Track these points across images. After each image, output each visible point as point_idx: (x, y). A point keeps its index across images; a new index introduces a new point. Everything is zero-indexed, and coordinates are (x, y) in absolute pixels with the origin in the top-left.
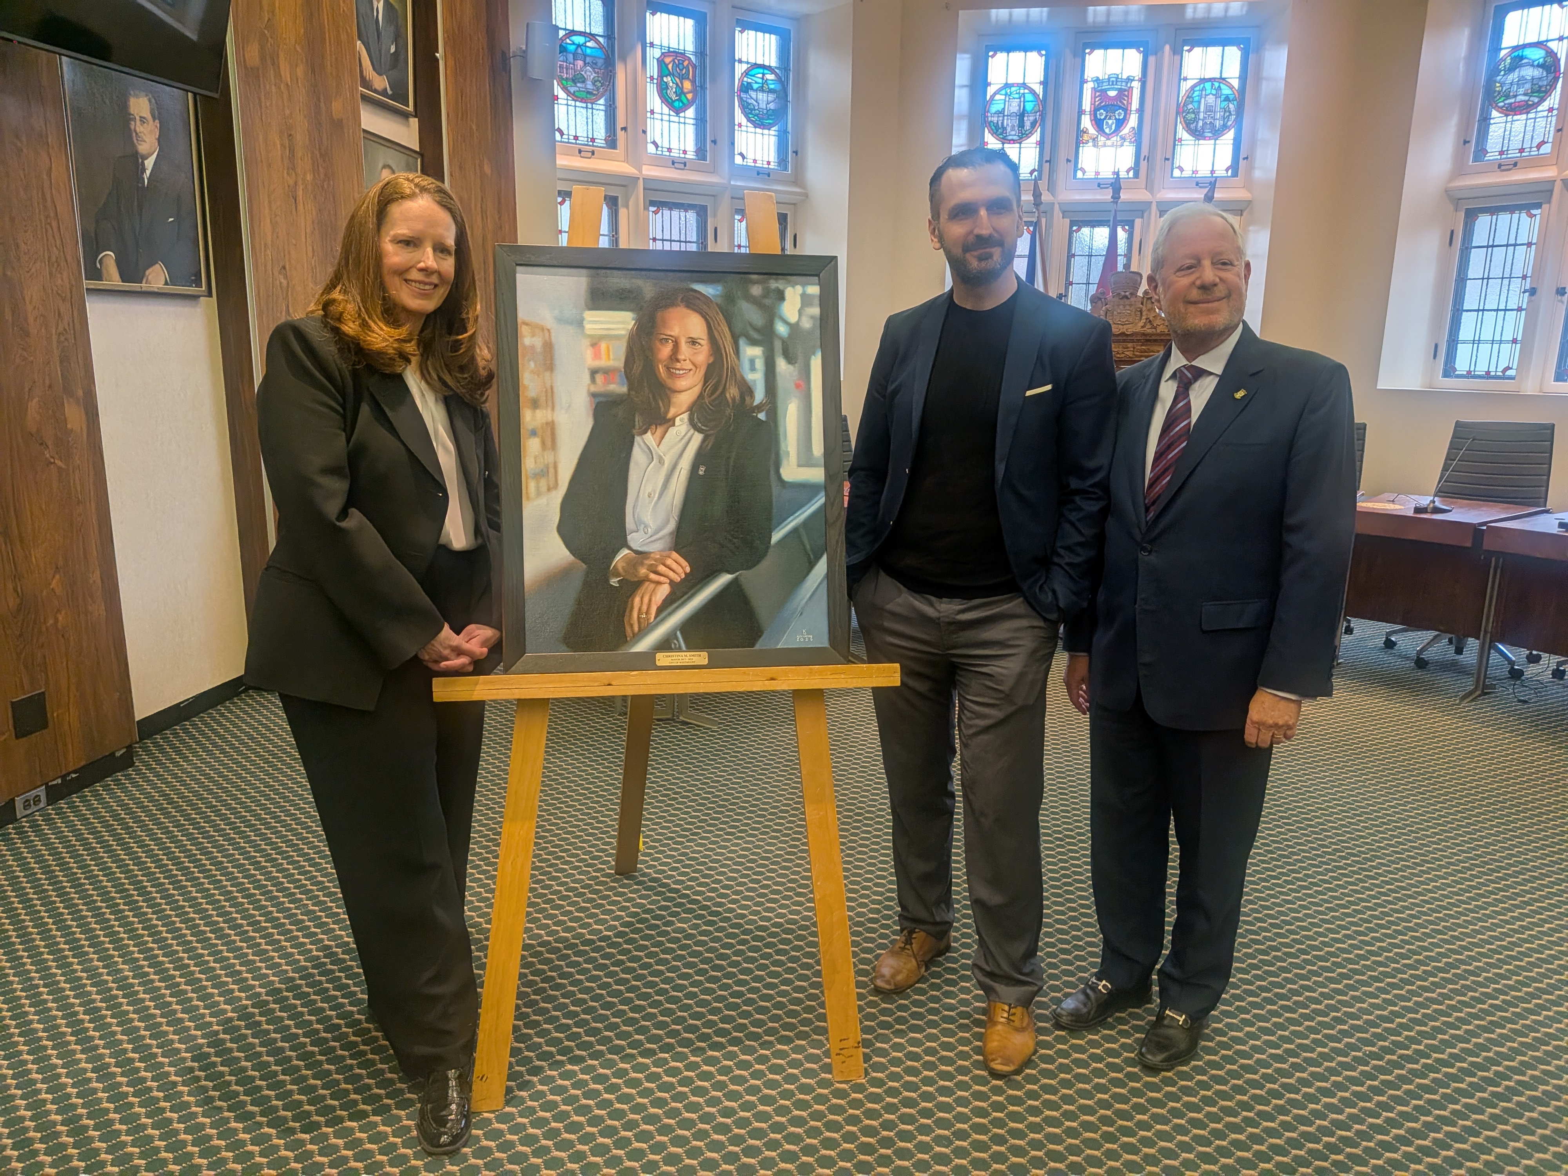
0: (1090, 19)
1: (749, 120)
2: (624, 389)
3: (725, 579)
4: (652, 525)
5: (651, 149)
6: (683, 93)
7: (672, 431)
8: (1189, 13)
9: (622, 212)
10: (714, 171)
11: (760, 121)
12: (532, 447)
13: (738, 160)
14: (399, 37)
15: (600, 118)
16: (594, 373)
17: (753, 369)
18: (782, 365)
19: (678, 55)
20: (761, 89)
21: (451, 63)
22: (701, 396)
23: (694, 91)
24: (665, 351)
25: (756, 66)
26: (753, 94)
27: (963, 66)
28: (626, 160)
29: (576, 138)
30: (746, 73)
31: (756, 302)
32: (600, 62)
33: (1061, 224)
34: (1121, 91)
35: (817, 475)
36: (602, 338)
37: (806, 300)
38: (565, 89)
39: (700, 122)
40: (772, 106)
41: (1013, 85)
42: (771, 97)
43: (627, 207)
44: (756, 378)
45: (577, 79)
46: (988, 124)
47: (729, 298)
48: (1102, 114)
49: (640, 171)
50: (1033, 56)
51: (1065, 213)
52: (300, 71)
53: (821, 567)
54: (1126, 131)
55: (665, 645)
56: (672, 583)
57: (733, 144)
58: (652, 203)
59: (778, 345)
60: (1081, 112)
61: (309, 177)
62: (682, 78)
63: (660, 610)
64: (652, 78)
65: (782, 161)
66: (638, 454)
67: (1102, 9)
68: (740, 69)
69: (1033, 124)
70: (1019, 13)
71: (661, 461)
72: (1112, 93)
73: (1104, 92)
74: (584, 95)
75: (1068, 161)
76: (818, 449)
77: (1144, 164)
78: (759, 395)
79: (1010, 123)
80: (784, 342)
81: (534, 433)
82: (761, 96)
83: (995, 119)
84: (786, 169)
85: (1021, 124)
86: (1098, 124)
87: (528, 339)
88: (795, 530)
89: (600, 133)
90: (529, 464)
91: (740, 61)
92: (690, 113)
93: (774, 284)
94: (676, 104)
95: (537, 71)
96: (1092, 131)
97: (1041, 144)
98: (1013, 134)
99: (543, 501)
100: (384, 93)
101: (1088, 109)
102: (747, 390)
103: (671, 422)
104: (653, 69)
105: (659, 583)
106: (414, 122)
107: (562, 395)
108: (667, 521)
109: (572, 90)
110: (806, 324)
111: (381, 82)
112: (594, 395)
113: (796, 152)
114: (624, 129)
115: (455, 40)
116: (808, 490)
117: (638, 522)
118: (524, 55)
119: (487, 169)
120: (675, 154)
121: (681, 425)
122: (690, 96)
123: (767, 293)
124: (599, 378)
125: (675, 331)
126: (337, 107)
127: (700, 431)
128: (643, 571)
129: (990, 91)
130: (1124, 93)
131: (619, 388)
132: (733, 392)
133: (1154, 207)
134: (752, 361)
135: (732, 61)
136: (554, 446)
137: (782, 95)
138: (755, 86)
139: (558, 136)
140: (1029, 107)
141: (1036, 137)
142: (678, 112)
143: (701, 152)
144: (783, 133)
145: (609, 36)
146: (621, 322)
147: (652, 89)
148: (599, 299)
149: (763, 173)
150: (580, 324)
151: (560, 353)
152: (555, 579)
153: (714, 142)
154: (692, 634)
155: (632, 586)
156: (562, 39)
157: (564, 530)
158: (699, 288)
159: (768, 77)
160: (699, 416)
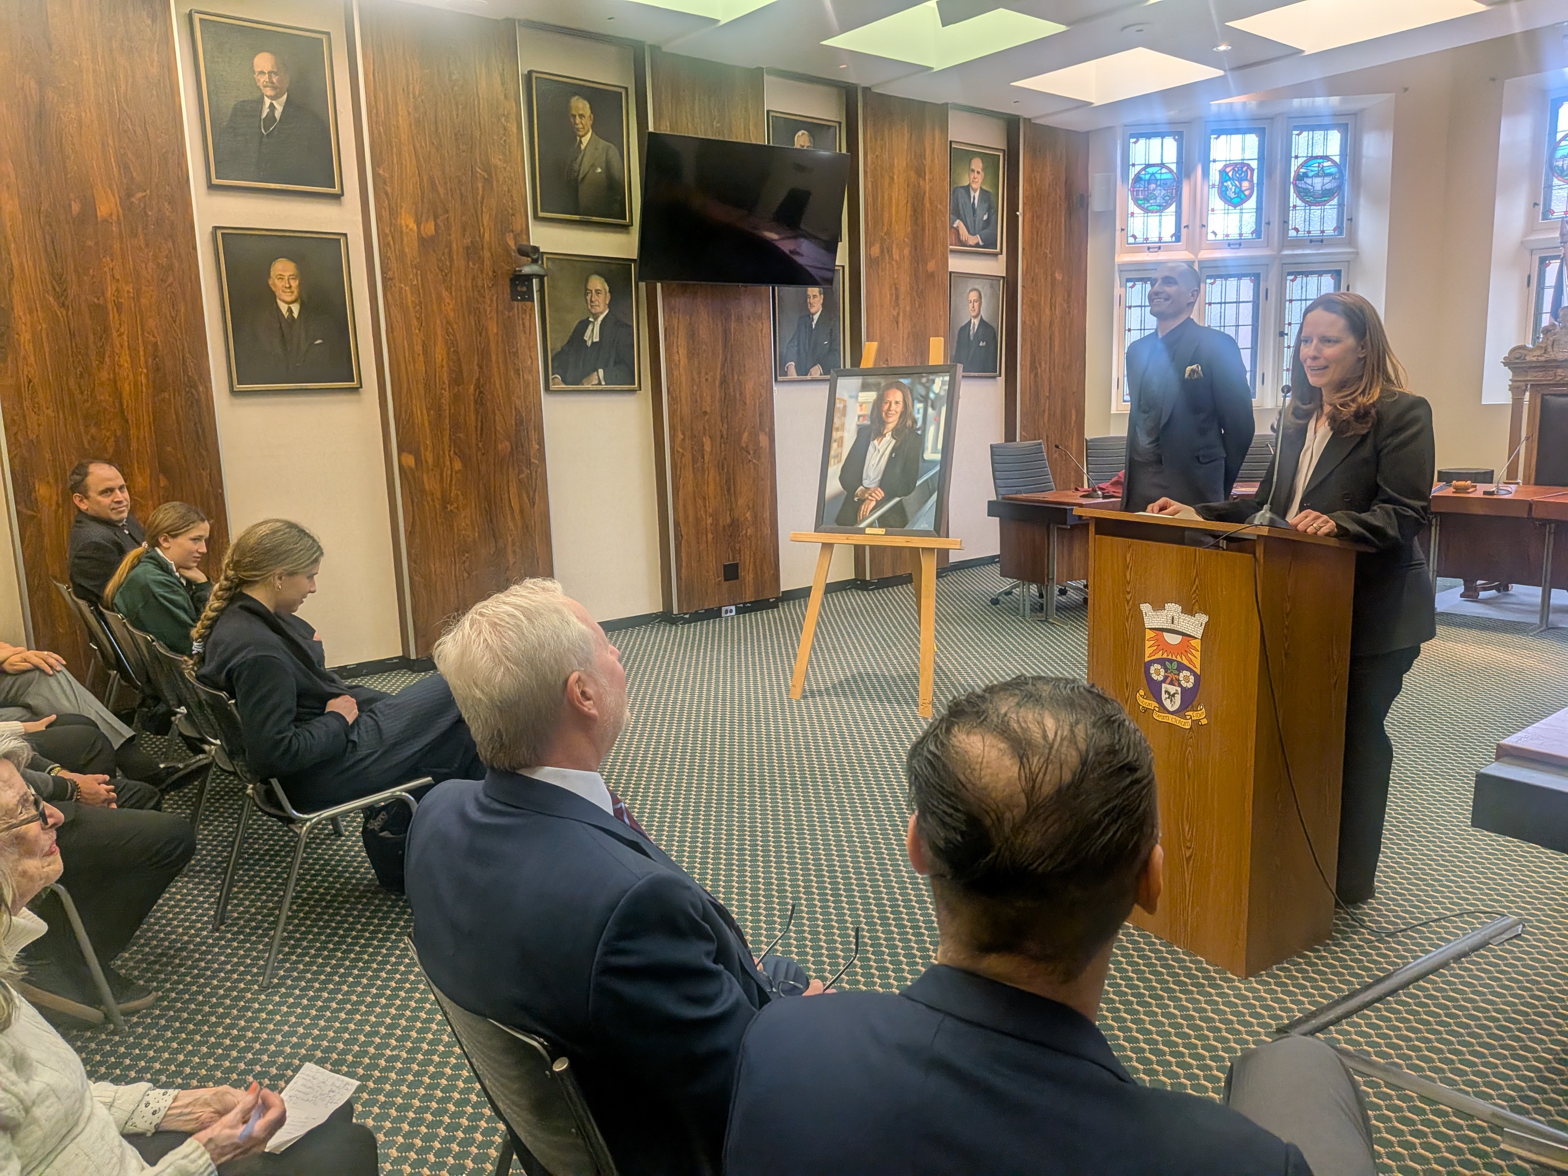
1: (1304, 201)
2: (869, 423)
3: (897, 499)
4: (872, 477)
5: (1210, 237)
6: (1241, 191)
7: (884, 440)
10: (1268, 245)
11: (1316, 199)
12: (835, 446)
13: (1292, 233)
14: (991, 209)
15: (1168, 219)
16: (859, 416)
19: (1240, 164)
20: (1317, 175)
21: (1028, 215)
22: (897, 425)
23: (1251, 188)
24: (886, 407)
25: (1314, 158)
26: (1309, 181)
28: (1187, 249)
29: (1146, 239)
30: (1301, 166)
31: (923, 384)
32: (1169, 183)
35: (938, 457)
37: (943, 383)
38: (1139, 206)
39: (1259, 208)
40: (1328, 186)
42: (1327, 179)
44: (919, 417)
45: (1150, 197)
46: (1552, 169)
47: (913, 383)
49: (1196, 255)
52: (906, 252)
53: (936, 496)
55: (871, 525)
56: (877, 500)
57: (1286, 222)
58: (1209, 277)
59: (930, 403)
61: (908, 308)
62: (1241, 180)
63: (871, 512)
64: (1214, 185)
65: (1338, 228)
66: (871, 448)
68: (1294, 165)
71: (879, 451)
74: (1155, 207)
76: (940, 446)
78: (919, 424)
80: (932, 401)
81: (835, 441)
82: (1317, 180)
83: (1560, 163)
84: (1341, 233)
87: (839, 405)
89: (1169, 232)
90: (833, 453)
91: (1297, 157)
93: (931, 377)
100: (977, 245)
102: (915, 421)
103: (885, 436)
104: (1215, 177)
105: (872, 500)
106: (1000, 258)
107: (847, 426)
108: (878, 476)
109: (1144, 205)
110: (942, 393)
111: (974, 240)
113: (1351, 220)
115: (1036, 199)
116: (933, 463)
117: (868, 476)
119: (1059, 277)
120: (1232, 237)
121: (888, 437)
122: (1247, 192)
123: (928, 381)
125: (891, 398)
126: (931, 266)
127: (894, 438)
128: (867, 495)
132: (909, 423)
135: (1289, 158)
137: (1339, 177)
138: (1311, 174)
139: (1130, 240)
142: (1236, 207)
143: (1257, 232)
144: (1341, 205)
145: (1179, 162)
146: (871, 396)
147: (1214, 192)
148: (865, 387)
149: (1320, 241)
150: (857, 397)
151: (849, 410)
152: (836, 497)
153: (1268, 223)
154: (882, 522)
155: (862, 501)
156: (1139, 172)
157: (841, 479)
158: (902, 380)
159: (1325, 164)
160: (896, 433)
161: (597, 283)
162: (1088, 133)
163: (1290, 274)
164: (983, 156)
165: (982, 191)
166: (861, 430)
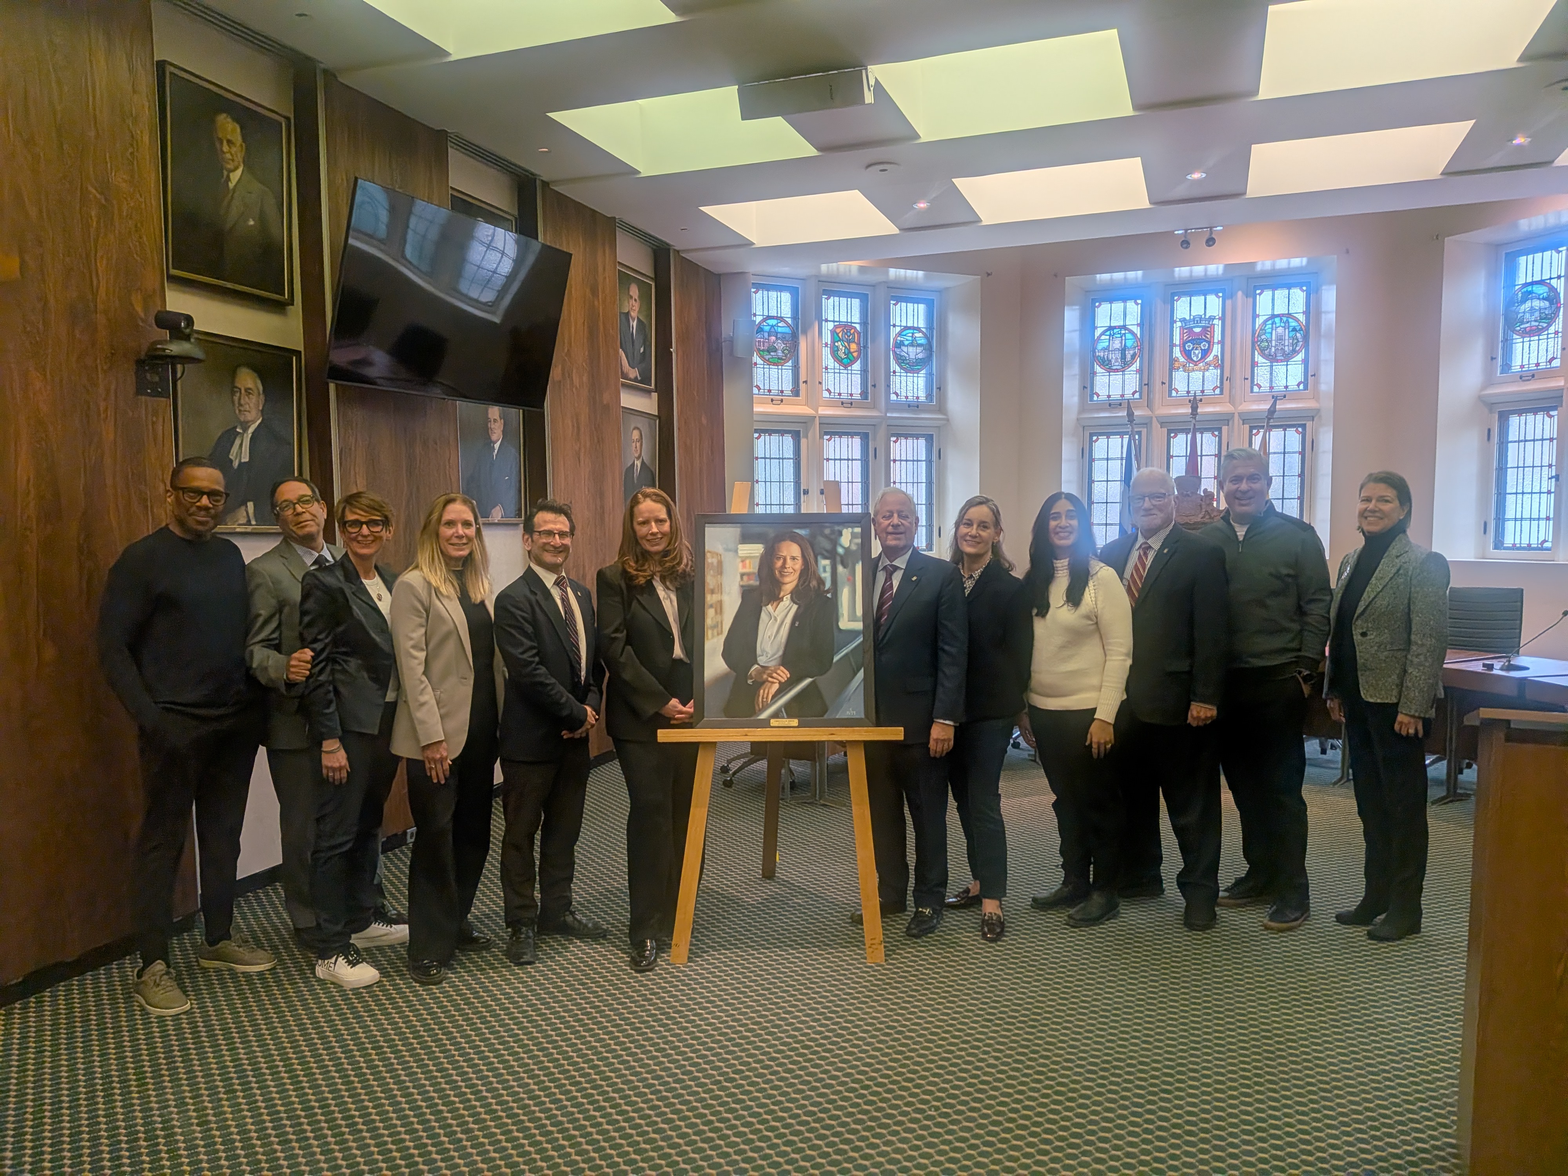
0: (1176, 274)
1: (901, 368)
2: (758, 583)
3: (808, 681)
4: (770, 653)
5: (826, 394)
6: (850, 352)
7: (782, 604)
8: (1259, 267)
9: (803, 441)
10: (874, 407)
11: (910, 366)
12: (710, 613)
13: (893, 397)
14: (646, 343)
15: (787, 373)
16: (742, 575)
17: (825, 571)
18: (840, 569)
19: (847, 327)
20: (912, 345)
21: (680, 353)
22: (797, 586)
23: (859, 351)
24: (779, 564)
25: (907, 328)
26: (905, 349)
27: (1071, 317)
28: (807, 404)
29: (769, 391)
30: (900, 334)
31: (827, 537)
32: (787, 337)
33: (1159, 433)
34: (1205, 329)
35: (859, 626)
36: (747, 558)
37: (854, 535)
38: (762, 357)
39: (864, 371)
40: (920, 356)
41: (1115, 327)
42: (919, 349)
43: (807, 437)
44: (826, 576)
45: (772, 349)
46: (1095, 358)
47: (813, 536)
48: (1189, 346)
49: (817, 411)
50: (1131, 305)
51: (1162, 424)
52: (585, 379)
53: (861, 674)
54: (1210, 358)
55: (776, 715)
56: (780, 683)
57: (889, 386)
58: (826, 433)
59: (838, 559)
60: (1172, 345)
61: (588, 444)
62: (849, 342)
63: (773, 697)
64: (826, 344)
65: (929, 396)
66: (764, 616)
67: (1187, 268)
68: (894, 332)
69: (1133, 357)
70: (1118, 276)
71: (776, 619)
72: (1197, 330)
73: (1190, 330)
74: (776, 360)
75: (1163, 383)
76: (859, 612)
77: (1226, 384)
78: (828, 585)
79: (1115, 357)
80: (841, 556)
81: (711, 606)
82: (911, 349)
83: (1102, 354)
84: (932, 401)
85: (1124, 357)
86: (1187, 354)
87: (710, 560)
88: (846, 655)
89: (788, 387)
90: (709, 622)
91: (894, 326)
92: (857, 366)
93: (837, 528)
94: (845, 361)
95: (740, 352)
96: (1182, 359)
97: (1140, 371)
98: (1116, 365)
99: (715, 640)
100: (635, 380)
101: (1178, 343)
102: (821, 582)
103: (781, 599)
104: (827, 338)
105: (773, 683)
106: (655, 395)
107: (726, 587)
108: (778, 651)
109: (767, 357)
110: (854, 548)
111: (634, 373)
112: (742, 586)
113: (939, 389)
114: (806, 382)
115: (684, 338)
116: (853, 634)
117: (763, 651)
118: (731, 341)
119: (704, 421)
120: (844, 396)
121: (787, 601)
122: (855, 354)
123: (833, 532)
124: (745, 578)
125: (784, 553)
126: (606, 397)
127: (795, 603)
128: (765, 676)
129: (1098, 332)
130: (1208, 329)
131: (755, 582)
132: (814, 583)
133: (1236, 417)
134: (824, 568)
135: (888, 325)
136: (721, 612)
137: (929, 348)
138: (906, 343)
139: (755, 391)
140: (1129, 343)
141: (1136, 365)
142: (846, 368)
143: (864, 394)
144: (930, 375)
145: (795, 317)
146: (757, 549)
147: (826, 352)
148: (746, 539)
149: (914, 406)
150: (736, 551)
151: (726, 566)
152: (720, 680)
153: (874, 386)
154: (790, 710)
155: (759, 684)
156: (760, 323)
157: (725, 655)
158: (797, 531)
159: (917, 335)
160: (796, 595)
161: (247, 379)
162: (719, 275)
163: (893, 435)
164: (640, 283)
165: (639, 320)
166: (747, 593)
